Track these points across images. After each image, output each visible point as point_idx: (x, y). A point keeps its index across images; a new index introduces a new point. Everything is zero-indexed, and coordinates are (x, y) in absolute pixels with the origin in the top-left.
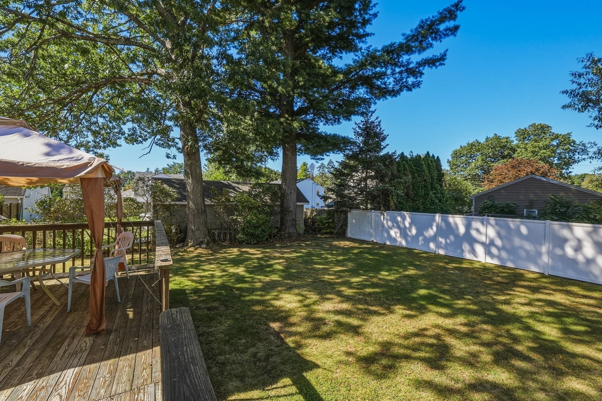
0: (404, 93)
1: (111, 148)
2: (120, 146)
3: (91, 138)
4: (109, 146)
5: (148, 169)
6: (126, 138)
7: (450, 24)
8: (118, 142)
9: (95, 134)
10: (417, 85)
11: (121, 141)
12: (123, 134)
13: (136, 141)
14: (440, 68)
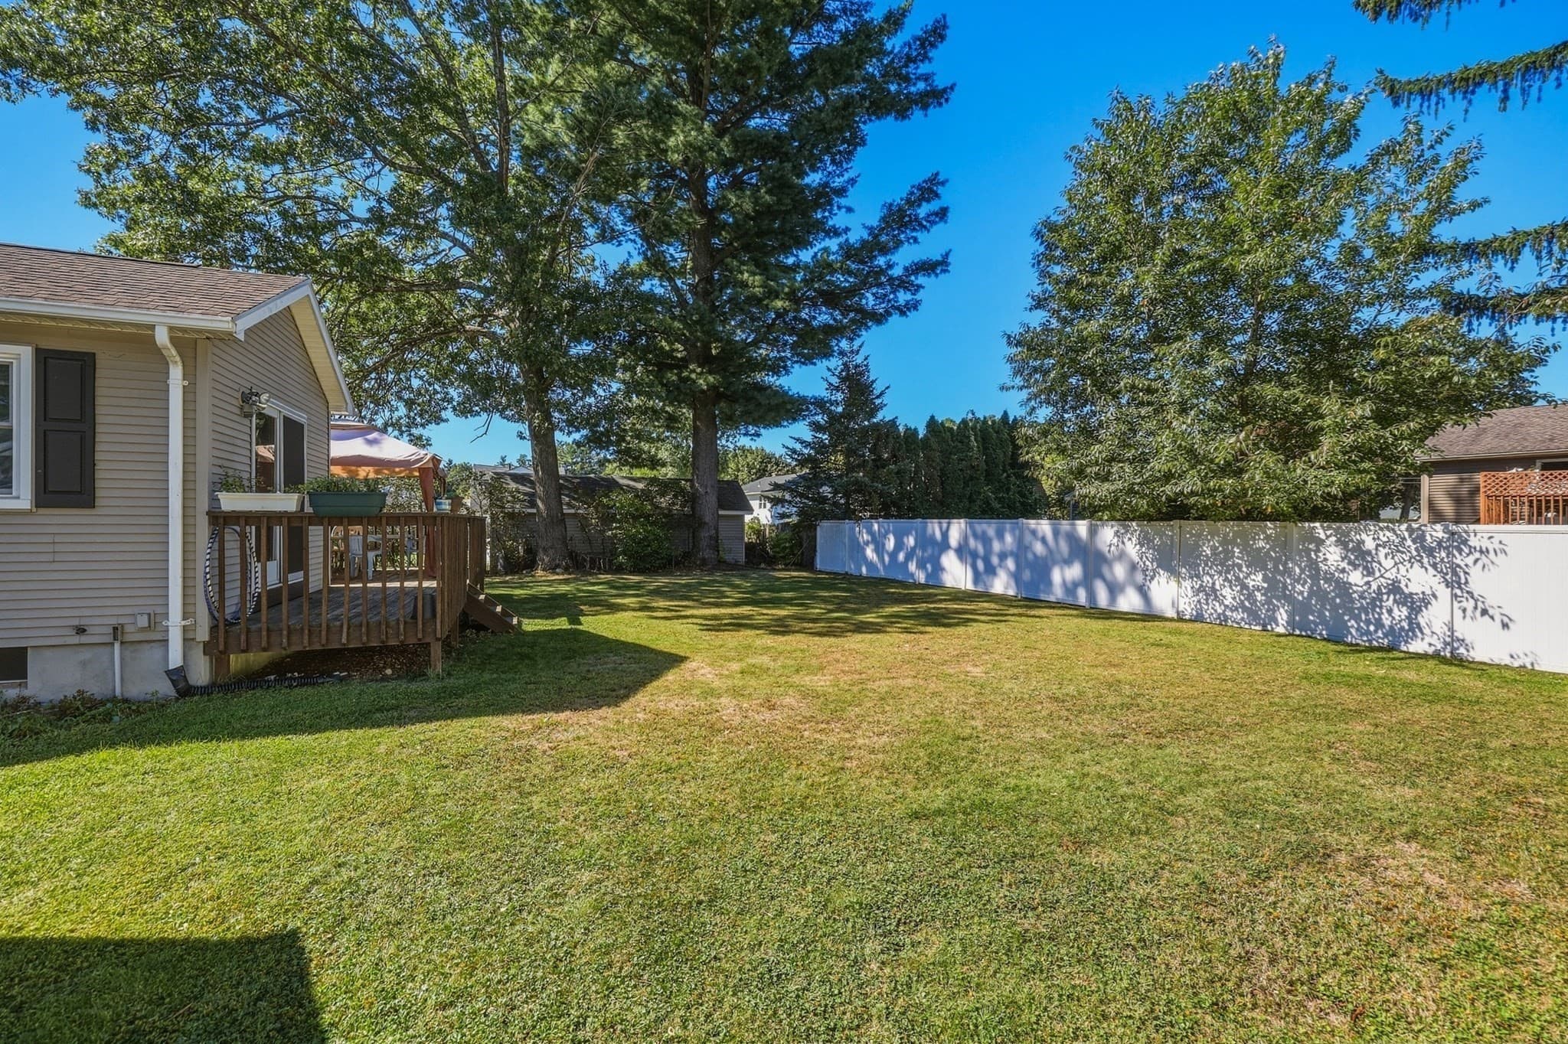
0: (895, 319)
1: (433, 426)
2: (447, 421)
3: (402, 410)
4: (429, 422)
5: (503, 459)
6: (454, 409)
7: (934, 206)
8: (444, 414)
9: (410, 404)
10: (914, 306)
11: (448, 414)
12: (450, 401)
13: (471, 411)
14: (942, 276)
